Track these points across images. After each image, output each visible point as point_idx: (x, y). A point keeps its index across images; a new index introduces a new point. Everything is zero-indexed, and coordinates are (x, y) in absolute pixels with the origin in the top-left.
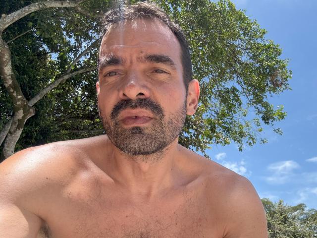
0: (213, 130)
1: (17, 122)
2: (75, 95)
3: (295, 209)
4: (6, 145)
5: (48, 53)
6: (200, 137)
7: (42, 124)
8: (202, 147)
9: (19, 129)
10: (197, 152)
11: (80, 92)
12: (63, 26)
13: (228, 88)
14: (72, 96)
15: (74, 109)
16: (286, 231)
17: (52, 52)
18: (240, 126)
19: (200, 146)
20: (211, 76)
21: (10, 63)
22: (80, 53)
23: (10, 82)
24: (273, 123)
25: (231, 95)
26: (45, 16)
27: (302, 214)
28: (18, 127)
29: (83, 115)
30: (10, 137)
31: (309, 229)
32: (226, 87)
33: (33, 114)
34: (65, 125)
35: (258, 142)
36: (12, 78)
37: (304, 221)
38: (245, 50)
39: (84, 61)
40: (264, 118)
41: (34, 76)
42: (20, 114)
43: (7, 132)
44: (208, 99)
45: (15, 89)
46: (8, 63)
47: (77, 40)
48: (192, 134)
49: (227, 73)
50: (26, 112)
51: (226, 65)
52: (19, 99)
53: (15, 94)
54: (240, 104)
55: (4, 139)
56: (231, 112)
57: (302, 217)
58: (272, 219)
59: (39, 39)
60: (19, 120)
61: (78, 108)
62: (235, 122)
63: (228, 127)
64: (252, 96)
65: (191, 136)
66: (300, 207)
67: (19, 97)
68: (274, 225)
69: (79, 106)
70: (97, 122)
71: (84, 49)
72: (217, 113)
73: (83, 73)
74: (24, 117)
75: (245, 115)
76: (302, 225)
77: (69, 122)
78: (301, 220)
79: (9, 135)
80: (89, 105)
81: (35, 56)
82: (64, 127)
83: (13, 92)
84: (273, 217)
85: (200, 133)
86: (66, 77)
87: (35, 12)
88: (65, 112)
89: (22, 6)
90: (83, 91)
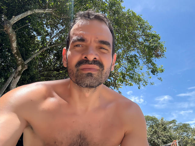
0: (124, 77)
1: (18, 72)
2: (50, 58)
3: (171, 123)
4: (11, 84)
5: (36, 36)
6: (116, 81)
7: (31, 73)
8: (117, 87)
9: (19, 76)
10: (114, 90)
11: (52, 57)
12: (44, 23)
13: (132, 55)
14: (48, 59)
15: (49, 65)
16: (165, 135)
17: (38, 36)
18: (139, 75)
19: (116, 86)
20: (123, 49)
21: (16, 41)
22: (53, 36)
23: (15, 51)
24: (157, 74)
25: (134, 59)
26: (35, 18)
27: (175, 126)
28: (18, 75)
29: (53, 69)
30: (14, 80)
31: (179, 134)
32: (131, 54)
33: (27, 68)
34: (44, 74)
35: (149, 84)
36: (16, 49)
37: (176, 130)
38: (141, 36)
39: (55, 40)
40: (152, 72)
41: (28, 48)
42: (20, 68)
43: (12, 78)
44: (121, 61)
45: (18, 55)
46: (15, 41)
47: (52, 29)
48: (112, 80)
49: (132, 47)
50: (23, 67)
51: (131, 43)
52: (20, 60)
53: (18, 58)
54: (139, 64)
55: (11, 81)
56: (134, 68)
57: (175, 127)
58: (157, 128)
59: (32, 29)
60: (19, 71)
61: (51, 65)
62: (136, 73)
63: (132, 76)
64: (146, 59)
65: (112, 81)
66: (174, 122)
67: (20, 59)
68: (158, 132)
69: (51, 64)
70: (61, 73)
71: (55, 34)
72: (126, 68)
73: (54, 47)
74: (22, 70)
75: (141, 69)
76: (175, 132)
77: (46, 73)
78: (174, 129)
79: (14, 79)
80: (57, 64)
81: (29, 37)
82: (43, 75)
83: (17, 57)
84: (158, 127)
85: (117, 79)
86: (45, 49)
87: (30, 15)
88: (43, 67)
89: (23, 12)
90: (54, 56)
